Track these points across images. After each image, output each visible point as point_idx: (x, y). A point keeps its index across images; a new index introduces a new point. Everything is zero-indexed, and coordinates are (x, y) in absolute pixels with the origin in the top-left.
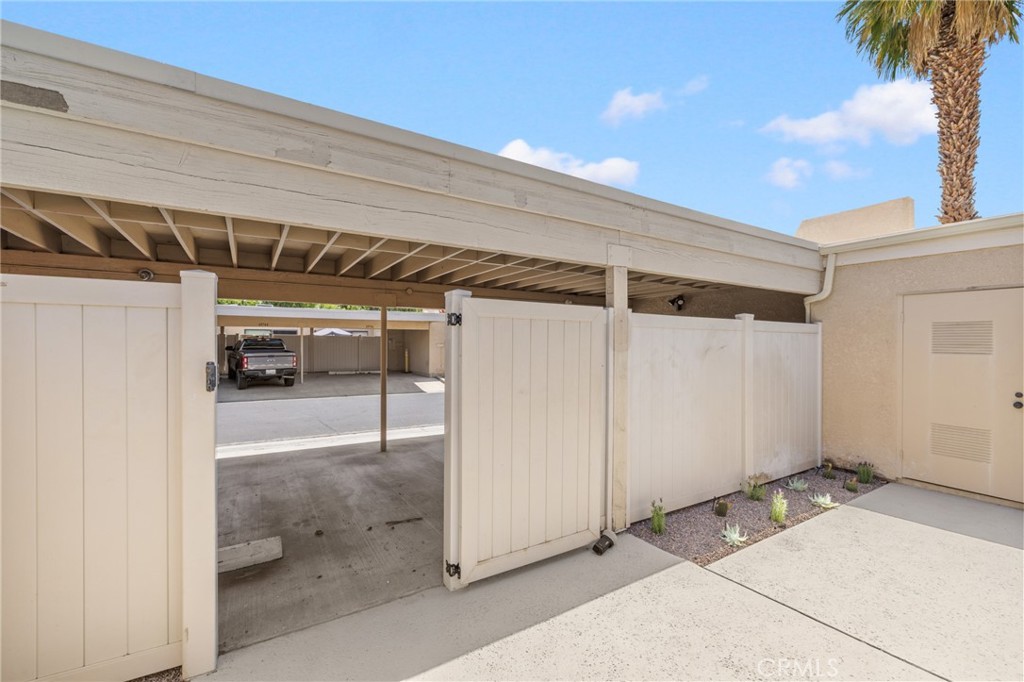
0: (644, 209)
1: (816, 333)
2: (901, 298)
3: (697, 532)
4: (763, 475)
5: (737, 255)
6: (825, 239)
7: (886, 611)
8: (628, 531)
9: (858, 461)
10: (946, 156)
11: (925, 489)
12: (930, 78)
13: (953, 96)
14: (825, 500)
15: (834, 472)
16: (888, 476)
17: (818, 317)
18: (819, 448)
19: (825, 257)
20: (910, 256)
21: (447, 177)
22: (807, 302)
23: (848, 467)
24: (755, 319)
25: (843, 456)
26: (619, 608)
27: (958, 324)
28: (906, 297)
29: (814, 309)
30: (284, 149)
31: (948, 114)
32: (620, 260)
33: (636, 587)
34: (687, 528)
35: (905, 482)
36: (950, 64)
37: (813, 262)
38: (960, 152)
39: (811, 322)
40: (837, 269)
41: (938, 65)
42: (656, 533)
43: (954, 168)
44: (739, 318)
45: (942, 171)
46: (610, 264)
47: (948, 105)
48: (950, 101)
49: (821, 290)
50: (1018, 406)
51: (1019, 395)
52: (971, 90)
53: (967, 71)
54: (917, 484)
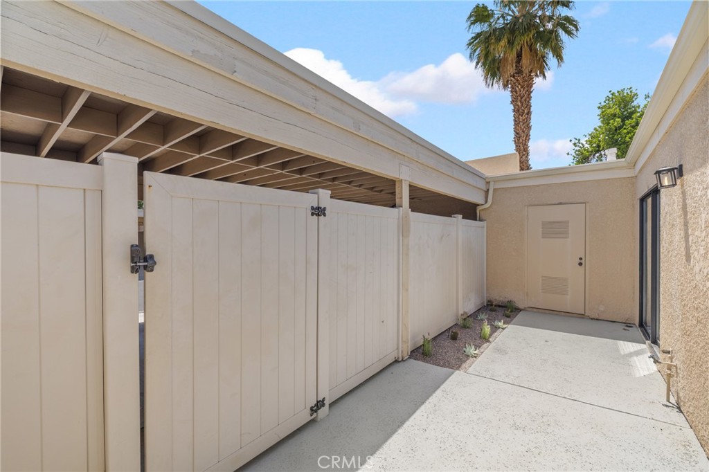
0: (417, 143)
1: (483, 227)
2: (526, 208)
3: (448, 352)
4: (465, 313)
5: (455, 178)
6: (489, 172)
7: (565, 379)
8: (411, 357)
9: (507, 300)
10: (517, 134)
11: (538, 312)
12: (510, 89)
13: (521, 101)
14: (501, 324)
15: (496, 308)
16: (521, 307)
17: (483, 218)
18: (485, 295)
19: (488, 183)
20: (531, 184)
21: (314, 101)
22: (479, 209)
23: (500, 304)
24: (463, 218)
25: (497, 298)
26: (437, 408)
27: (554, 222)
28: (529, 208)
29: (482, 213)
30: (198, 51)
31: (518, 111)
32: (406, 176)
33: (439, 392)
34: (441, 350)
35: (529, 309)
36: (519, 84)
37: (483, 186)
38: (523, 132)
39: (480, 221)
40: (495, 190)
41: (514, 83)
42: (426, 356)
43: (521, 140)
44: (454, 217)
45: (515, 141)
46: (401, 178)
47: (518, 105)
48: (520, 104)
49: (486, 202)
50: (580, 264)
51: (581, 259)
52: (528, 99)
53: (526, 89)
54: (535, 310)
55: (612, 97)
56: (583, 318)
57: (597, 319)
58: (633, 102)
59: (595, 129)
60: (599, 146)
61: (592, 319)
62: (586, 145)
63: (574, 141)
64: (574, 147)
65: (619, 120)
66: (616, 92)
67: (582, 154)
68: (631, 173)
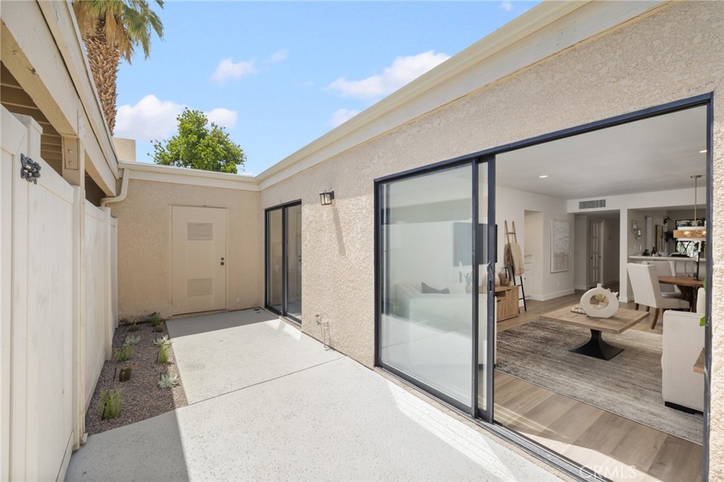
1: (115, 226)
2: (170, 207)
8: (89, 433)
11: (184, 318)
14: (164, 340)
15: (137, 326)
16: (165, 317)
18: (117, 313)
19: (122, 170)
20: (176, 182)
25: (134, 314)
27: (199, 224)
28: (174, 207)
35: (173, 318)
37: (116, 172)
42: (113, 418)
46: (79, 136)
50: (222, 264)
51: (222, 259)
52: (112, 78)
53: (110, 64)
54: (180, 317)
55: (187, 114)
56: (224, 312)
57: (235, 311)
58: (204, 125)
59: (173, 137)
60: (178, 155)
61: (231, 311)
62: (166, 151)
63: (154, 143)
64: (155, 150)
65: (196, 136)
66: (191, 111)
67: (163, 158)
68: (256, 188)
